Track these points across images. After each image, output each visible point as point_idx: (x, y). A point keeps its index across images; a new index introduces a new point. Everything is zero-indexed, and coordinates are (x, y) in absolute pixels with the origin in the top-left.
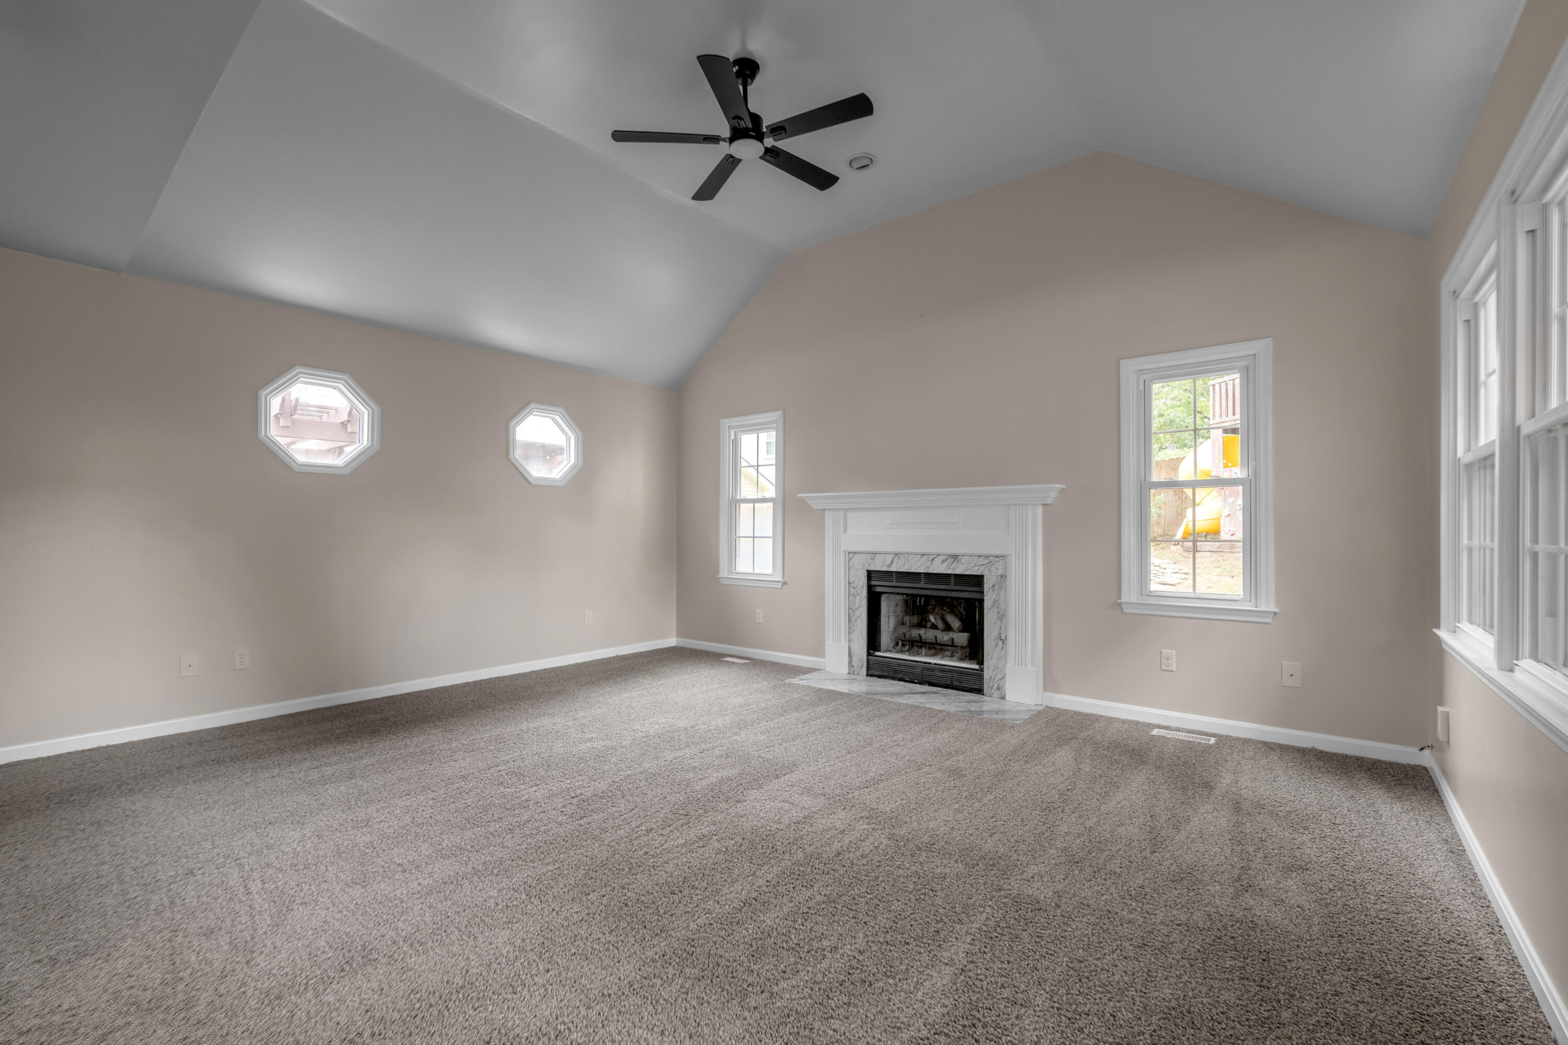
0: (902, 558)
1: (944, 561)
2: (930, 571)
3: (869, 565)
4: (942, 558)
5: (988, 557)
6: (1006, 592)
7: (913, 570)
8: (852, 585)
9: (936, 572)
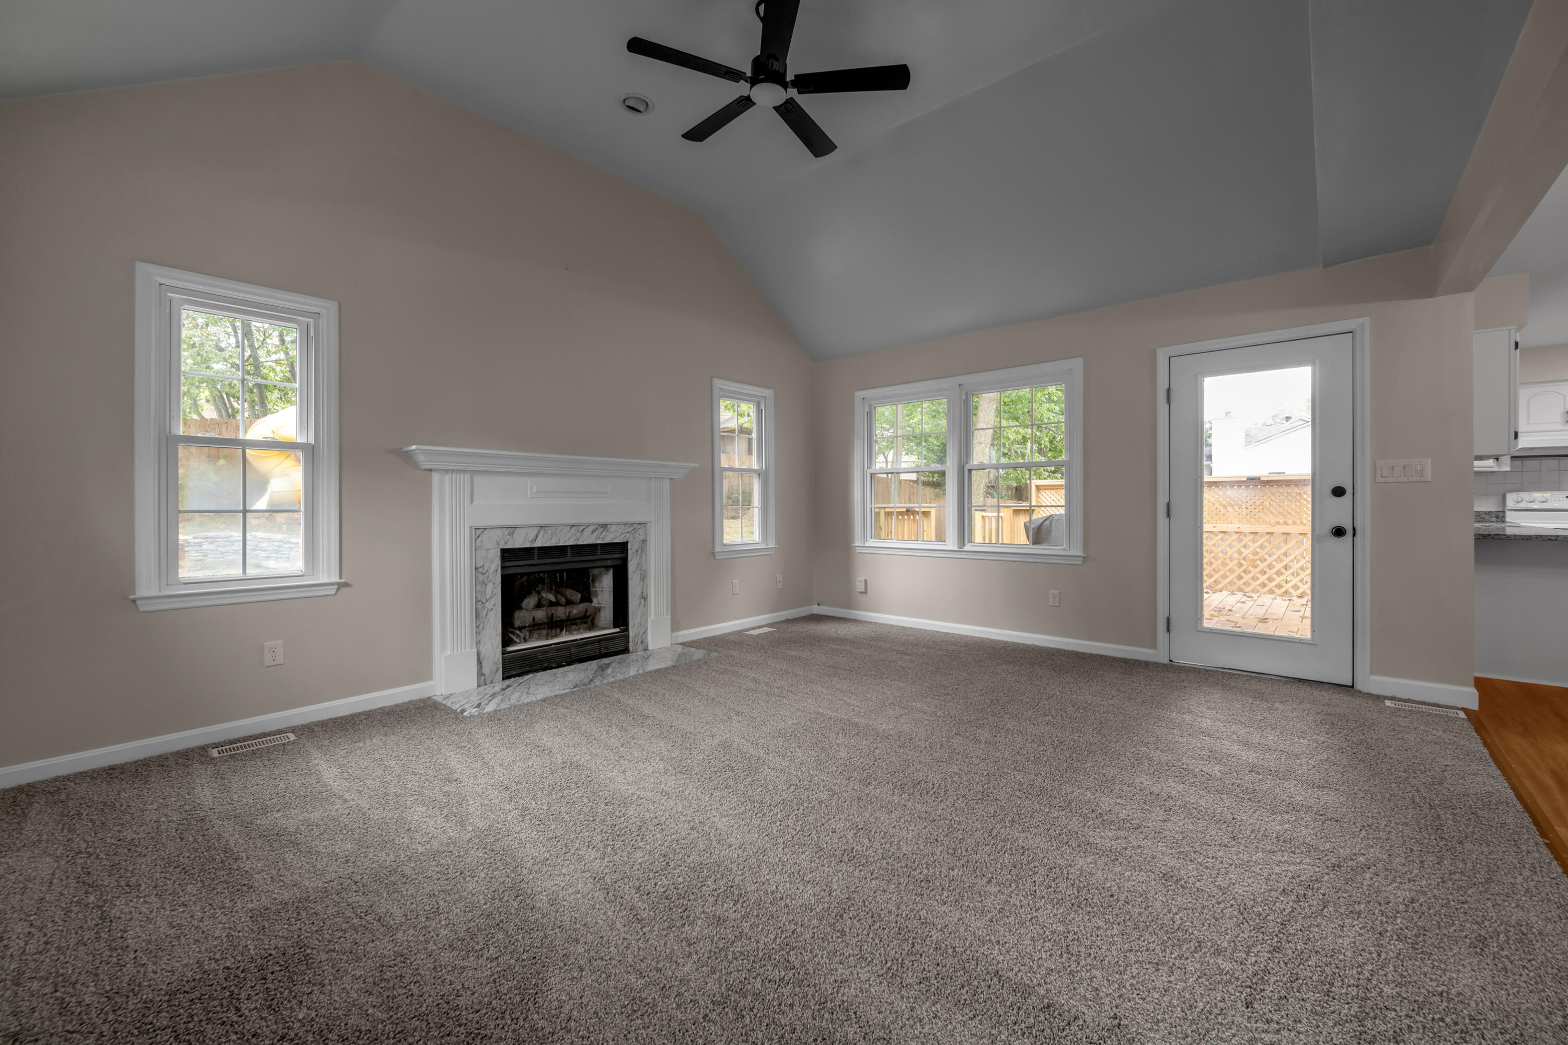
0: (549, 531)
1: (594, 531)
2: (580, 542)
3: (506, 543)
4: (592, 528)
5: (632, 524)
6: (646, 555)
7: (561, 544)
8: (480, 570)
9: (586, 543)
